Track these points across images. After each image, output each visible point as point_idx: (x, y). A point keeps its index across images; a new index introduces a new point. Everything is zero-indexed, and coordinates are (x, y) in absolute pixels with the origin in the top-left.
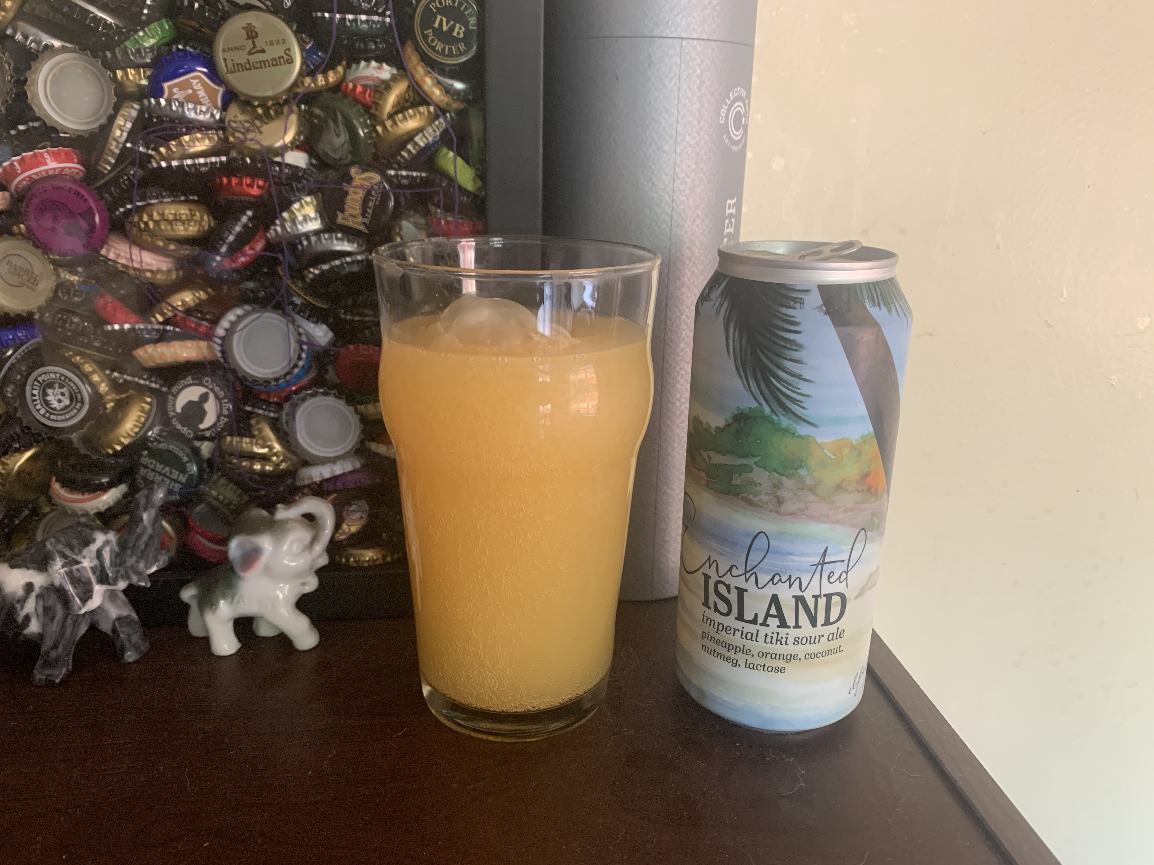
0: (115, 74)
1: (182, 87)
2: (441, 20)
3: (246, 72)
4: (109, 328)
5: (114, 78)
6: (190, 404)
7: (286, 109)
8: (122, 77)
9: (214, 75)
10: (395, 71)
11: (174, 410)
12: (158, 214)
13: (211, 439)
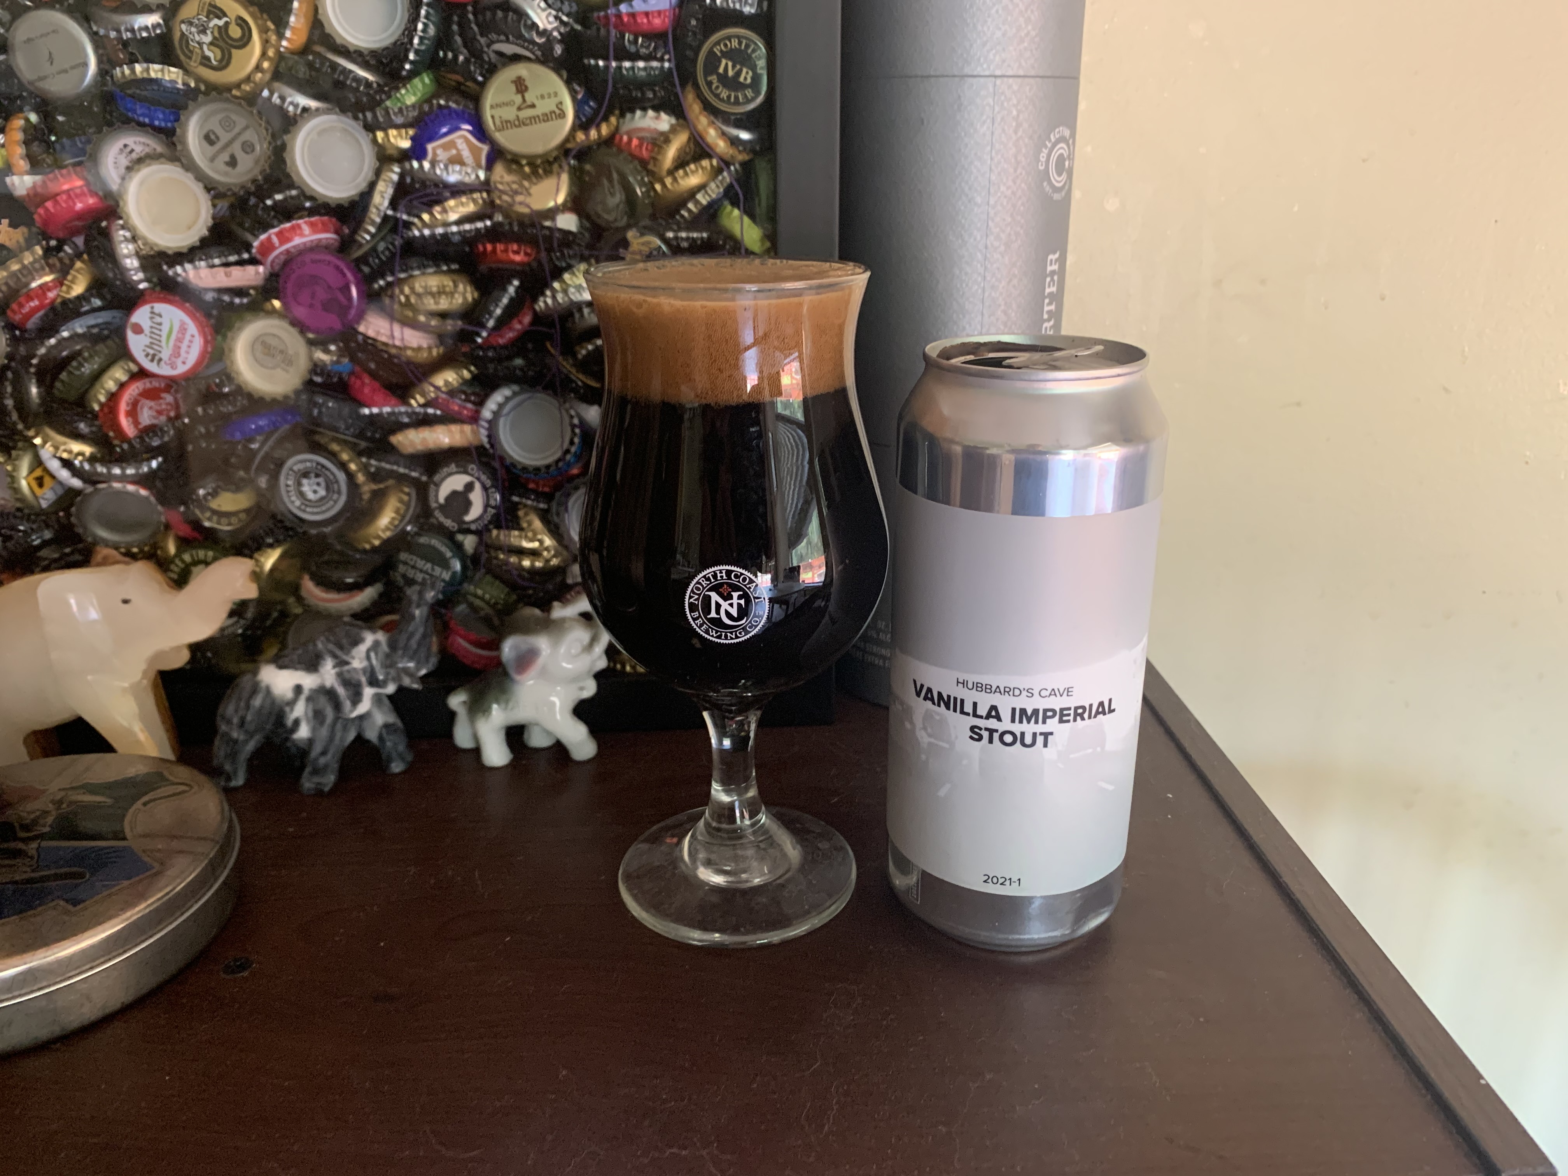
0: (375, 137)
1: (445, 147)
2: (727, 65)
3: (515, 130)
4: (366, 411)
5: (375, 141)
6: (454, 494)
7: (555, 167)
8: (383, 139)
9: (481, 133)
10: (673, 121)
11: (437, 501)
12: (421, 287)
13: (475, 532)
